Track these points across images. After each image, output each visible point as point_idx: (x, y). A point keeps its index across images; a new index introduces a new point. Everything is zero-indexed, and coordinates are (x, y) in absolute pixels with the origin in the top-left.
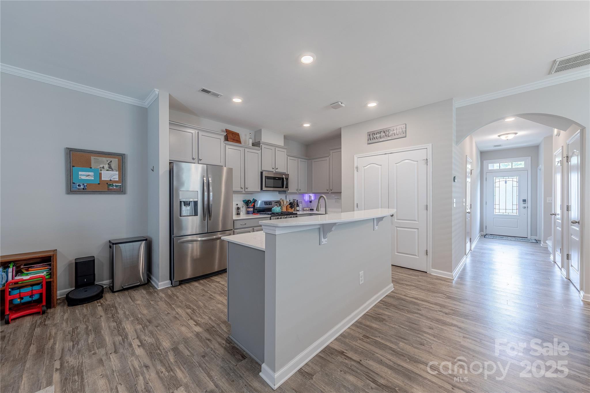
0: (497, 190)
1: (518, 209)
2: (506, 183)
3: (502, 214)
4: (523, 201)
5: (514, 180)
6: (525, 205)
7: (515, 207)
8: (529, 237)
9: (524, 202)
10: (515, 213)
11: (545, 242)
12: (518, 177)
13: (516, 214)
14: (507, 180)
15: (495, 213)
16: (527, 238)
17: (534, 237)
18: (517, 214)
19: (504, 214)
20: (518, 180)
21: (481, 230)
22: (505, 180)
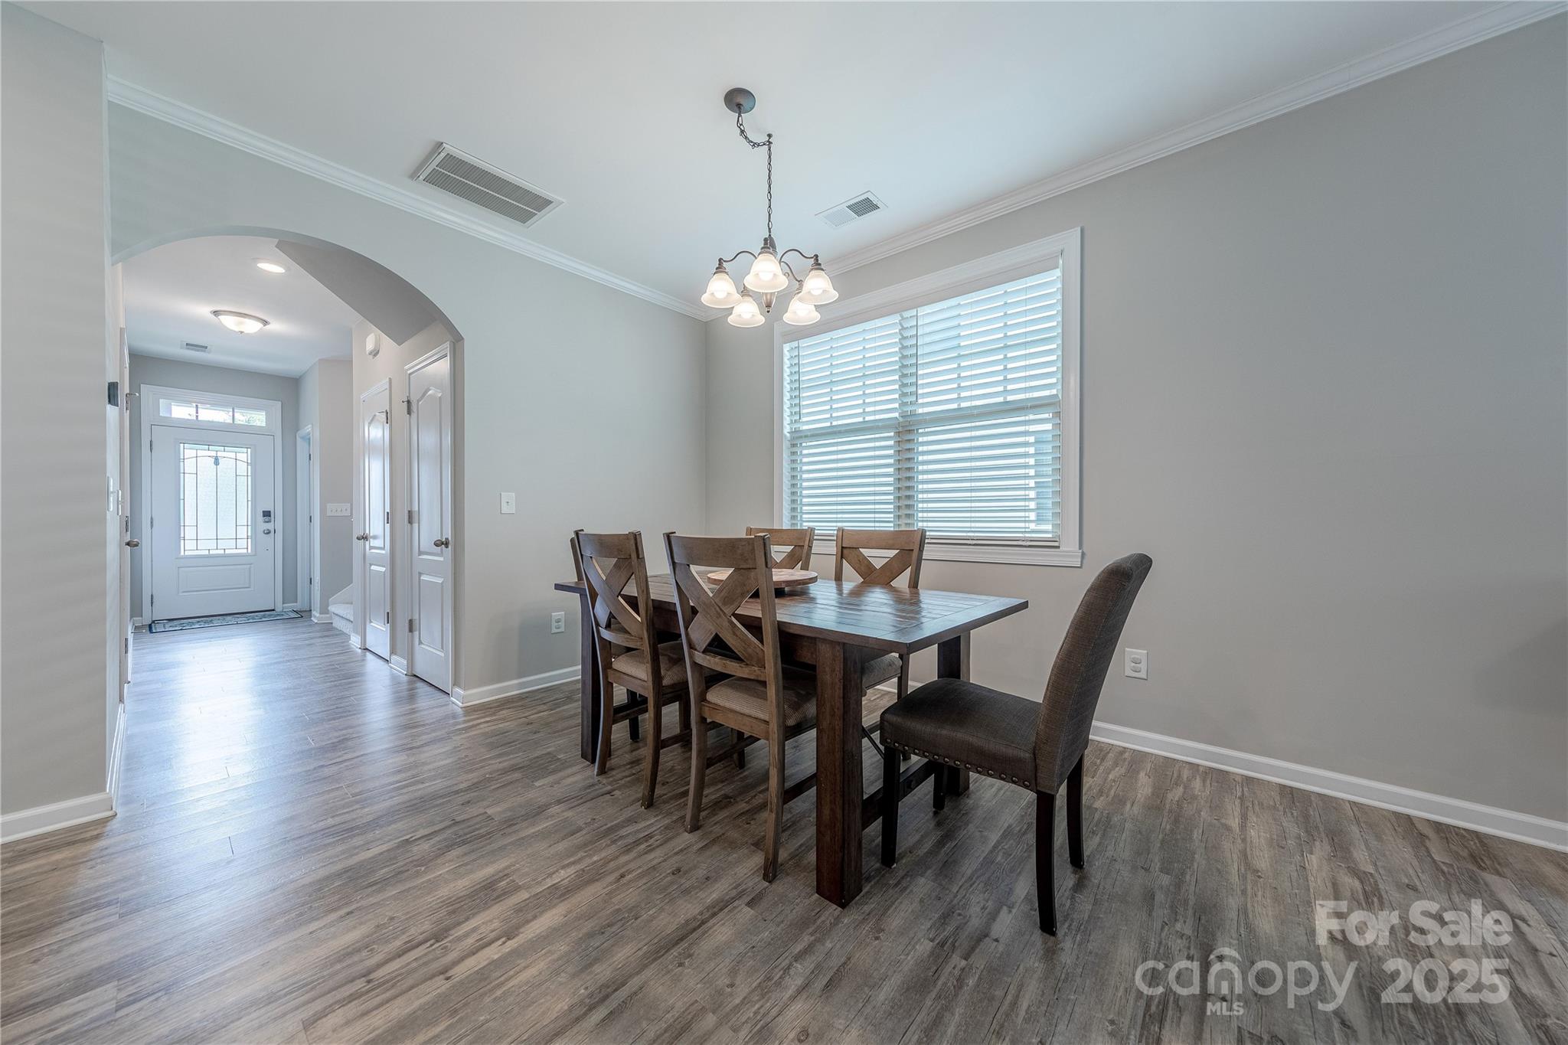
0: (189, 482)
1: (254, 537)
2: (217, 462)
3: (207, 552)
4: (264, 516)
5: (239, 456)
6: (270, 526)
7: (243, 532)
8: (279, 609)
9: (267, 519)
10: (244, 547)
11: (324, 610)
12: (249, 450)
13: (245, 551)
14: (219, 454)
15: (182, 553)
16: (273, 610)
17: (290, 606)
18: (249, 551)
19: (211, 552)
20: (249, 457)
21: (136, 610)
22: (213, 454)
